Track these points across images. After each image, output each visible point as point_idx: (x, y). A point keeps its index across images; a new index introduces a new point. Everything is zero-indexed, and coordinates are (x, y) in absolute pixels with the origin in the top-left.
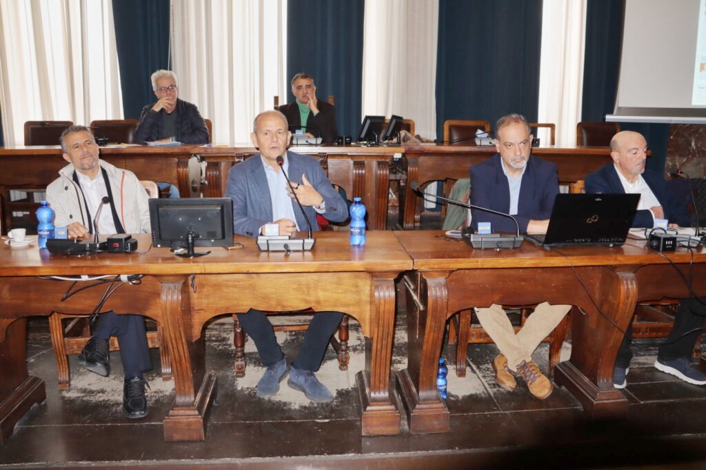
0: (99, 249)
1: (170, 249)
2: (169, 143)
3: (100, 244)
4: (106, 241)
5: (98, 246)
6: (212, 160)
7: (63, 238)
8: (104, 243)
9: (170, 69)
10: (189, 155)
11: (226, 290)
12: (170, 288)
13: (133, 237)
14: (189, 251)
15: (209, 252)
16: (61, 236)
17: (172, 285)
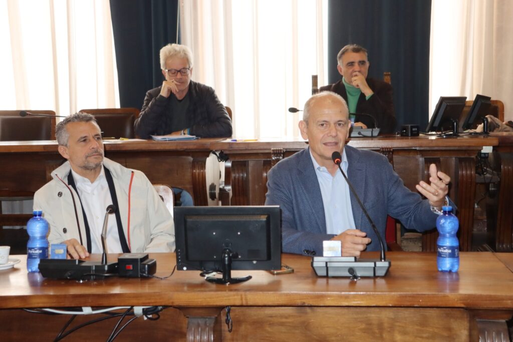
0: (108, 272)
1: (200, 272)
2: (181, 137)
3: (109, 266)
4: (117, 262)
5: (106, 268)
6: (237, 159)
7: (61, 258)
8: (114, 265)
9: (179, 43)
10: (206, 153)
11: (268, 329)
12: (199, 325)
13: (150, 257)
14: (224, 276)
15: (249, 278)
16: (58, 255)
17: (201, 321)
